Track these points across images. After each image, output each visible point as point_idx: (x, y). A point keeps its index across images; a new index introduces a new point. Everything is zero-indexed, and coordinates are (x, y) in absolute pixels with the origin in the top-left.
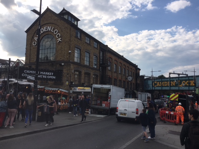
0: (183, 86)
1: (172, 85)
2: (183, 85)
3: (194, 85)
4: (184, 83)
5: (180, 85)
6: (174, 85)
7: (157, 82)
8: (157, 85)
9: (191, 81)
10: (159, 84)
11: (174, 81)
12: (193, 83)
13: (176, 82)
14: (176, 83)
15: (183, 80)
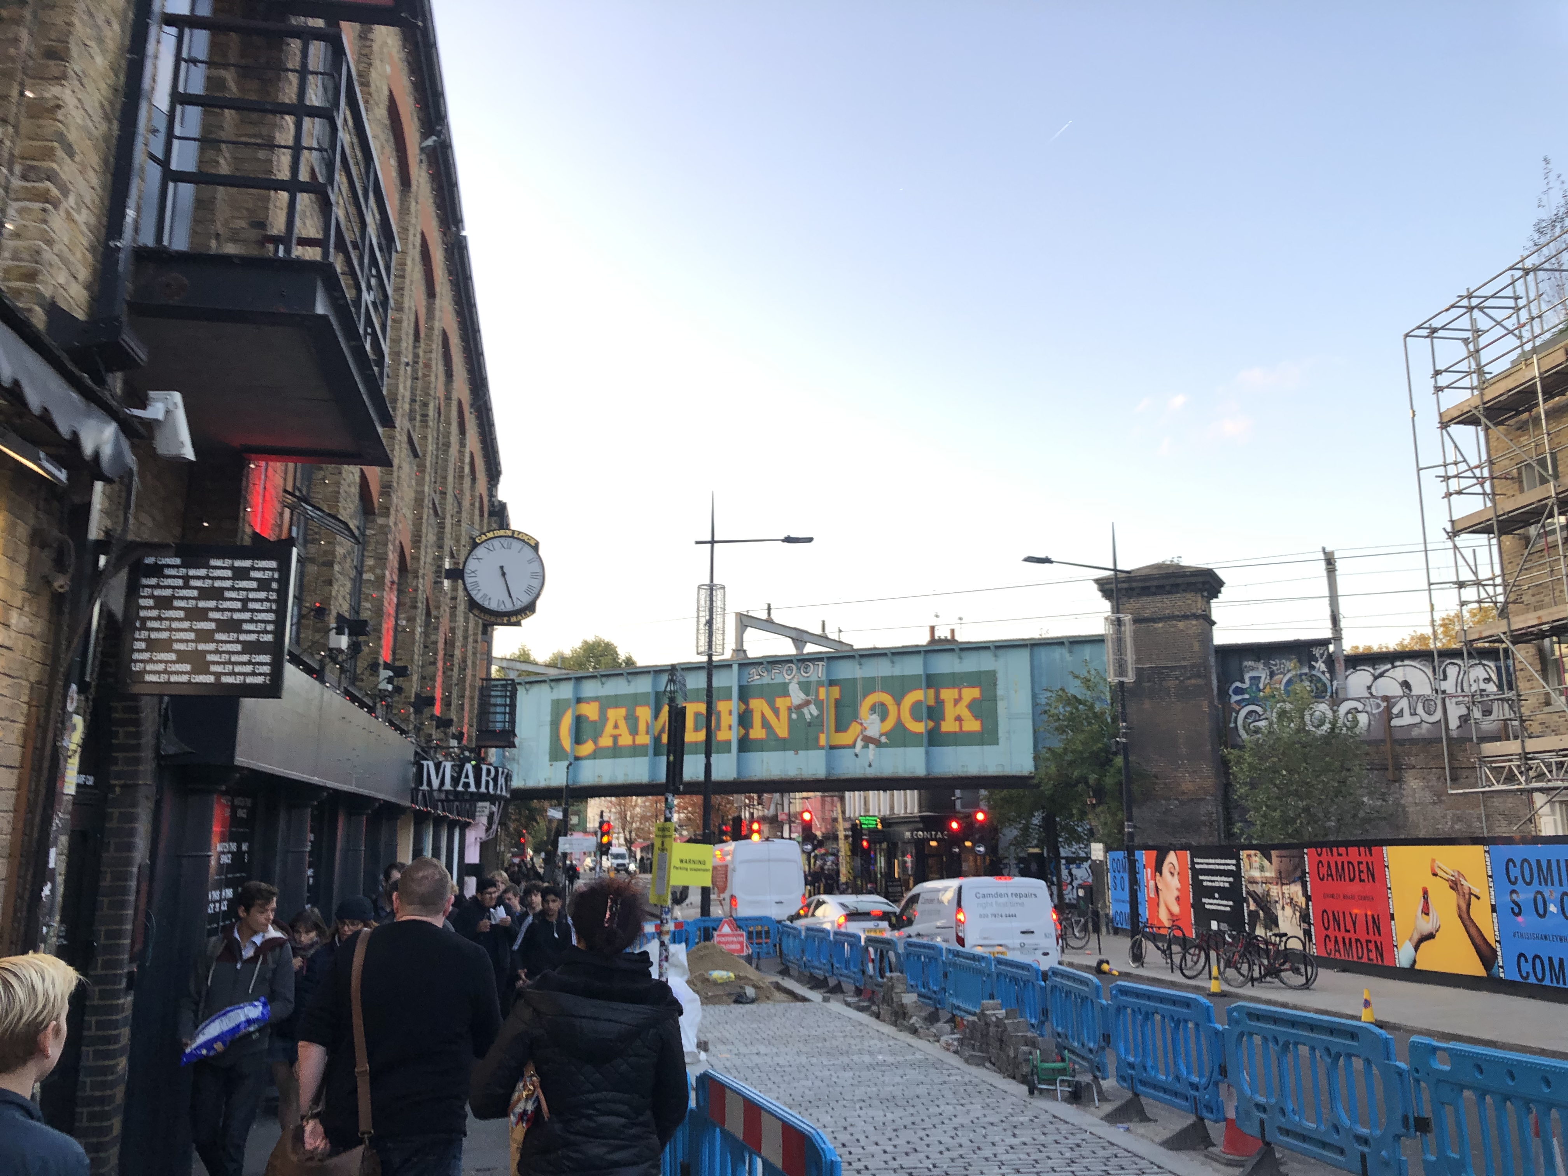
0: (868, 740)
1: (757, 732)
2: (874, 726)
3: (972, 725)
4: (881, 711)
5: (841, 727)
6: (782, 730)
7: (606, 703)
8: (606, 741)
9: (948, 695)
10: (623, 729)
11: (784, 690)
12: (965, 713)
13: (807, 703)
14: (799, 708)
15: (870, 686)
